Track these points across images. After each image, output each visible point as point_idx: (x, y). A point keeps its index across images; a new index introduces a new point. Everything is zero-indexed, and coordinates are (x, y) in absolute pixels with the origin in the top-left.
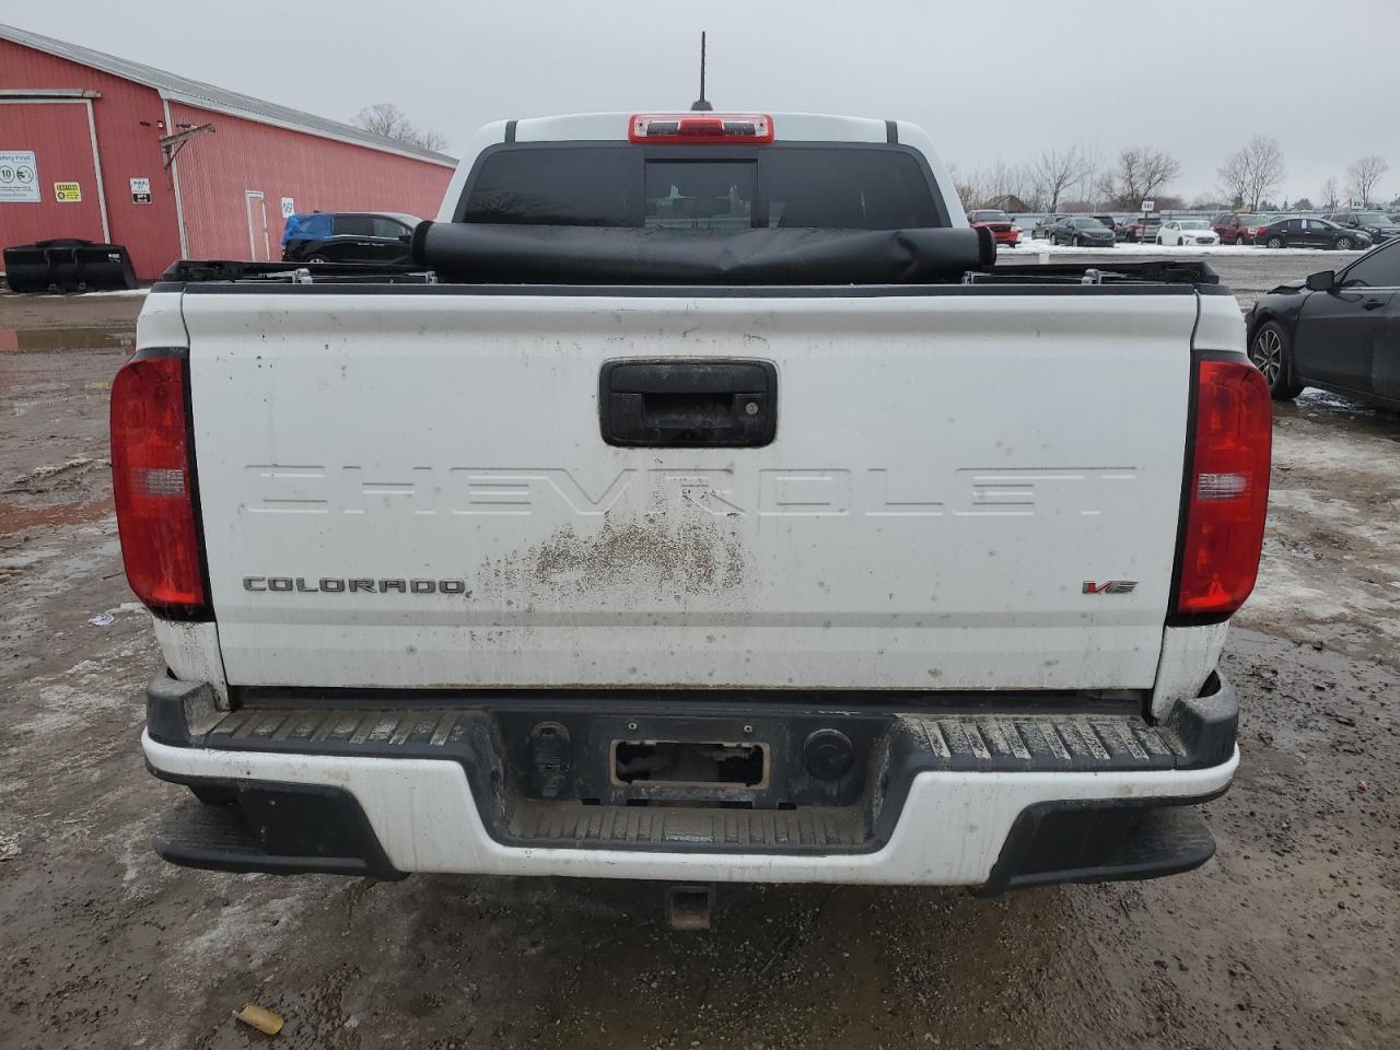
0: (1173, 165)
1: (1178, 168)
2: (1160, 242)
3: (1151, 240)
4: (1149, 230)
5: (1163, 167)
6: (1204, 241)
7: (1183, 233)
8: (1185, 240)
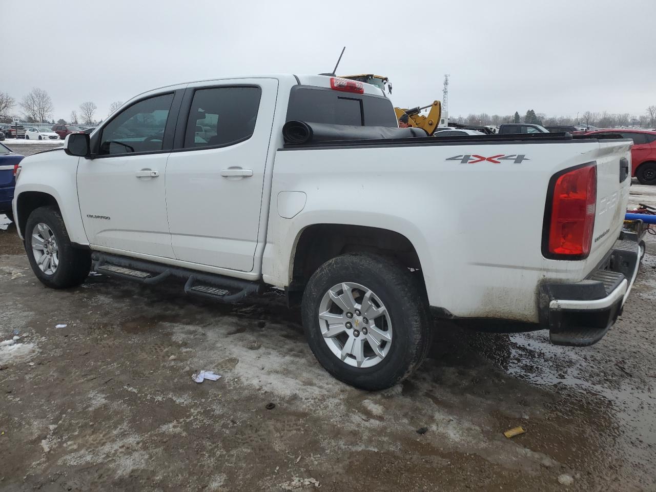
0: (11, 100)
1: (14, 102)
2: (28, 138)
3: (22, 137)
4: (20, 132)
5: (5, 101)
6: (52, 138)
7: (40, 134)
8: (43, 137)
